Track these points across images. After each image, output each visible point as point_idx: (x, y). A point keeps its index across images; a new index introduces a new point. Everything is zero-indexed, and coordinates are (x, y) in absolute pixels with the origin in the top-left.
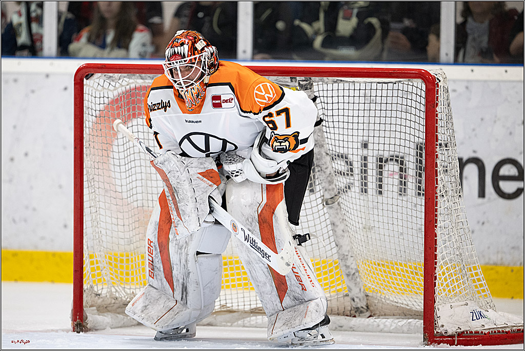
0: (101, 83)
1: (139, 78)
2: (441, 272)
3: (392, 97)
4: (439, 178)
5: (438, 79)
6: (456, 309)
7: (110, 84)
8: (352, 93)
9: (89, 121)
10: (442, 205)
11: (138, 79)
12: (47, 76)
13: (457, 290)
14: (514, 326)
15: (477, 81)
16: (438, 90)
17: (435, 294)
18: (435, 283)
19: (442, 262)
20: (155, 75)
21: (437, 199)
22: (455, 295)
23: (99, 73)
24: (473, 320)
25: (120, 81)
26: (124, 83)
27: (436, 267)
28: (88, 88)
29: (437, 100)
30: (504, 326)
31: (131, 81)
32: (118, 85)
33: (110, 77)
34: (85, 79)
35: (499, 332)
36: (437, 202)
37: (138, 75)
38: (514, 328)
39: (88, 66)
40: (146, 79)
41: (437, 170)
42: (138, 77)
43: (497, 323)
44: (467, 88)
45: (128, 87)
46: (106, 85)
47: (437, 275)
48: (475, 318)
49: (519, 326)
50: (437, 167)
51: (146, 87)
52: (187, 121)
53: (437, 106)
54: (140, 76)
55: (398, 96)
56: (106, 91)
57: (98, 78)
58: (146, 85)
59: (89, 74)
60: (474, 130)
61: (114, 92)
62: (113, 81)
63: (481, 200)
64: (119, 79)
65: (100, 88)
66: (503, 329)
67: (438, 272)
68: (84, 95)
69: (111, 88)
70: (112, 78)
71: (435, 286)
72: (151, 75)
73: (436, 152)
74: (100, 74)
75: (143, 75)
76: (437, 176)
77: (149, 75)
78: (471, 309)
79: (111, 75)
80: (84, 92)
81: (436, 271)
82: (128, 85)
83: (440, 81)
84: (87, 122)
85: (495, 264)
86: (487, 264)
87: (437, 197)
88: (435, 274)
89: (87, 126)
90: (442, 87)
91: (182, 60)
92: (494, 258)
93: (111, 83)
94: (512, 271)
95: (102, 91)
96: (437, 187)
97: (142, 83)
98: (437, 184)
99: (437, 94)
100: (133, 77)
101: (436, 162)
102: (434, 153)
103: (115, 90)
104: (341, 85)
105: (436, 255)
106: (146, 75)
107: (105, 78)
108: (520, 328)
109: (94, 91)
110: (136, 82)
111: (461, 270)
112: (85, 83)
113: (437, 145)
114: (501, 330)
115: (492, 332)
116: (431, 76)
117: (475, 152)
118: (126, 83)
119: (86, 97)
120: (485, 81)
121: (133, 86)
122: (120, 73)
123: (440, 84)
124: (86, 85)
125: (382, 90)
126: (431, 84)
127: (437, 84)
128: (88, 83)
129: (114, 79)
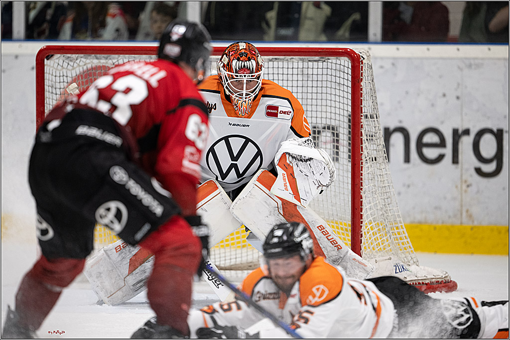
0: (61, 63)
1: (95, 58)
2: (366, 230)
3: (322, 74)
4: (364, 146)
5: (362, 57)
6: (381, 263)
7: (68, 64)
8: (285, 71)
9: (49, 98)
10: (367, 170)
11: (93, 59)
12: (17, 57)
13: (382, 246)
14: (433, 278)
15: (402, 58)
16: (362, 67)
17: (361, 249)
18: (361, 240)
19: (367, 222)
20: (109, 55)
21: (362, 164)
22: (380, 250)
23: (59, 53)
24: (396, 273)
25: (78, 61)
26: (81, 64)
27: (361, 226)
28: (48, 68)
29: (362, 76)
30: (424, 278)
31: (88, 61)
32: (75, 65)
33: (69, 57)
34: (45, 60)
35: (419, 283)
36: (362, 167)
37: (93, 55)
38: (434, 280)
39: (48, 48)
40: (101, 59)
41: (362, 139)
42: (93, 57)
43: (418, 275)
44: (393, 64)
45: (85, 68)
46: (65, 65)
47: (363, 233)
48: (398, 271)
49: (438, 278)
50: (362, 135)
51: (101, 67)
52: (230, 124)
53: (361, 81)
54: (96, 56)
55: (327, 74)
56: (65, 71)
57: (58, 59)
58: (101, 65)
59: (49, 55)
60: (399, 102)
61: (72, 71)
62: (71, 61)
63: (406, 165)
64: (77, 59)
65: (60, 67)
66: (423, 281)
67: (364, 230)
68: (45, 74)
69: (70, 67)
70: (70, 59)
71: (361, 243)
72: (106, 56)
73: (361, 122)
74: (59, 55)
75: (98, 55)
76: (362, 144)
77: (103, 55)
78: (395, 263)
79: (69, 55)
80: (45, 72)
81: (362, 229)
82: (85, 65)
83: (364, 59)
84: (48, 99)
85: (420, 223)
86: (412, 222)
87: (362, 163)
88: (361, 232)
89: (48, 103)
90: (366, 64)
91: (250, 75)
92: (419, 217)
93: (70, 63)
94: (435, 228)
95: (61, 70)
96: (362, 154)
97: (97, 63)
98: (362, 151)
99: (362, 70)
100: (89, 58)
101: (361, 132)
102: (359, 124)
103: (73, 69)
104: (276, 63)
105: (361, 215)
106: (100, 55)
107: (64, 58)
108: (438, 280)
109: (54, 70)
110: (92, 62)
111: (384, 228)
112: (45, 63)
113: (362, 116)
114: (421, 282)
115: (413, 284)
116: (356, 54)
117: (400, 122)
118: (83, 64)
119: (46, 76)
120: (409, 59)
121: (89, 66)
122: (77, 54)
123: (364, 61)
124: (47, 65)
125: (313, 68)
126: (356, 62)
127: (362, 61)
128: (49, 64)
129: (72, 59)
